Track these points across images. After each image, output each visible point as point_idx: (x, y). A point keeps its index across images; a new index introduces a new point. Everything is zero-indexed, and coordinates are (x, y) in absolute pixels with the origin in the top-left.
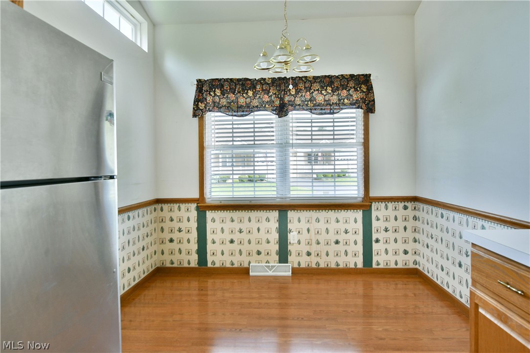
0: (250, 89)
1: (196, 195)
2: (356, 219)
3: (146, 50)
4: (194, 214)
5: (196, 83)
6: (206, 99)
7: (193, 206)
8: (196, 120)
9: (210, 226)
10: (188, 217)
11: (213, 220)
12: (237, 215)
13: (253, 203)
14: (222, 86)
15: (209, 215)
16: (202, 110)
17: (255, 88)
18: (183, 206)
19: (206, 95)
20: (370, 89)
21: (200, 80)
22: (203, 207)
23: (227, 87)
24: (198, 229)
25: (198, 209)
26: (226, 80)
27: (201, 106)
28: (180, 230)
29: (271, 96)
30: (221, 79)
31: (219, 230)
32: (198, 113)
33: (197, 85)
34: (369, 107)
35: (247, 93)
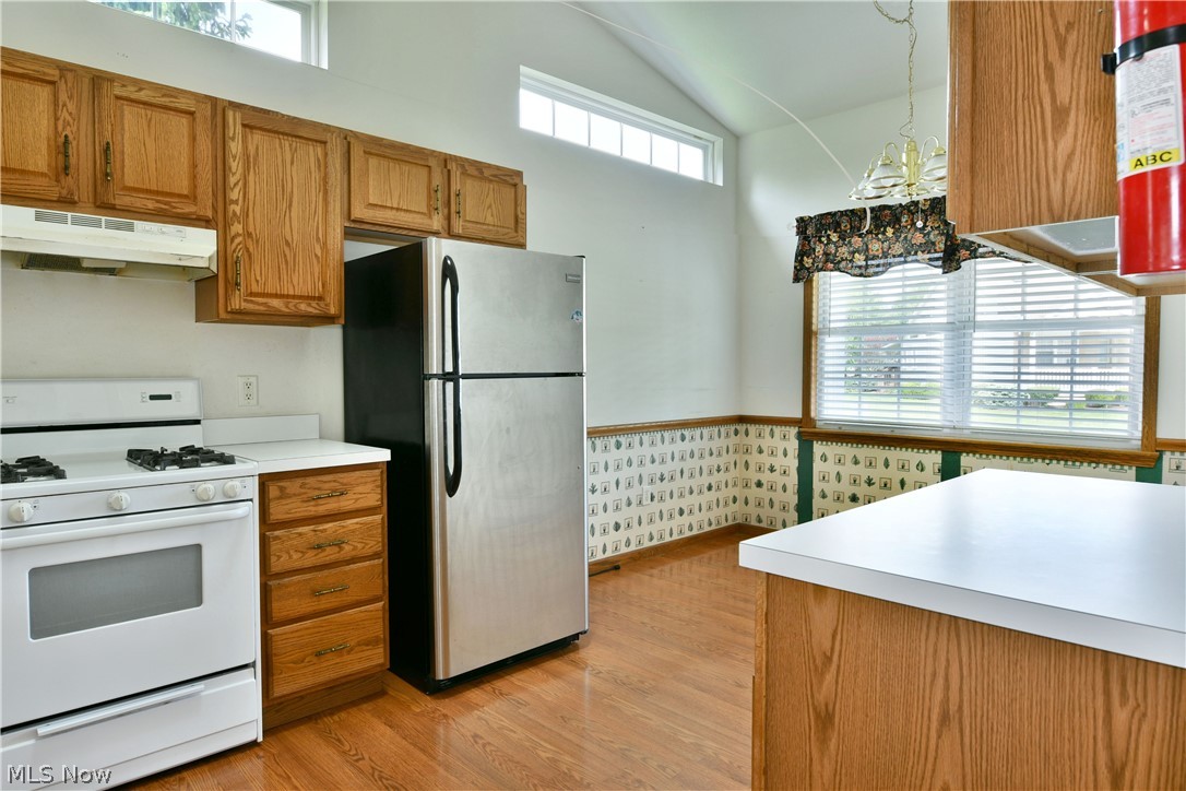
0: (889, 224)
1: (798, 414)
3: (720, 182)
4: (793, 445)
5: (795, 224)
6: (814, 250)
7: (793, 431)
8: (801, 285)
9: (818, 466)
10: (785, 450)
11: (824, 458)
12: (864, 452)
13: (898, 433)
14: (838, 224)
15: (819, 448)
16: (808, 269)
17: (898, 221)
18: (778, 430)
19: (815, 243)
21: (802, 218)
22: (809, 433)
23: (845, 225)
24: (799, 470)
25: (800, 436)
26: (843, 213)
27: (808, 262)
28: (772, 469)
29: (929, 233)
30: (836, 213)
31: (833, 476)
32: (803, 274)
33: (798, 228)
35: (884, 233)
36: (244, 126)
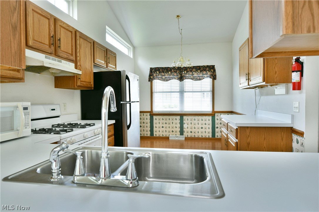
0: (169, 71)
1: (150, 110)
2: (209, 119)
3: (132, 57)
4: (149, 117)
5: (150, 69)
6: (153, 75)
7: (149, 114)
8: (150, 82)
9: (155, 121)
10: (147, 118)
11: (156, 119)
12: (164, 117)
13: (171, 113)
14: (159, 70)
15: (155, 117)
16: (152, 79)
17: (171, 71)
18: (145, 114)
19: (154, 73)
20: (215, 71)
21: (151, 68)
22: (152, 114)
23: (161, 70)
24: (150, 122)
25: (150, 115)
26: (161, 68)
27: (152, 77)
28: (144, 123)
29: (177, 74)
30: (159, 68)
31: (158, 123)
32: (151, 80)
33: (150, 70)
34: (214, 77)
35: (168, 73)
36: (79, 37)
